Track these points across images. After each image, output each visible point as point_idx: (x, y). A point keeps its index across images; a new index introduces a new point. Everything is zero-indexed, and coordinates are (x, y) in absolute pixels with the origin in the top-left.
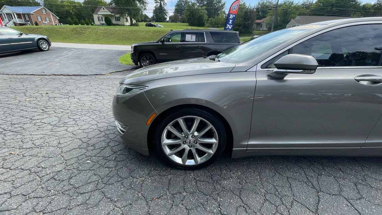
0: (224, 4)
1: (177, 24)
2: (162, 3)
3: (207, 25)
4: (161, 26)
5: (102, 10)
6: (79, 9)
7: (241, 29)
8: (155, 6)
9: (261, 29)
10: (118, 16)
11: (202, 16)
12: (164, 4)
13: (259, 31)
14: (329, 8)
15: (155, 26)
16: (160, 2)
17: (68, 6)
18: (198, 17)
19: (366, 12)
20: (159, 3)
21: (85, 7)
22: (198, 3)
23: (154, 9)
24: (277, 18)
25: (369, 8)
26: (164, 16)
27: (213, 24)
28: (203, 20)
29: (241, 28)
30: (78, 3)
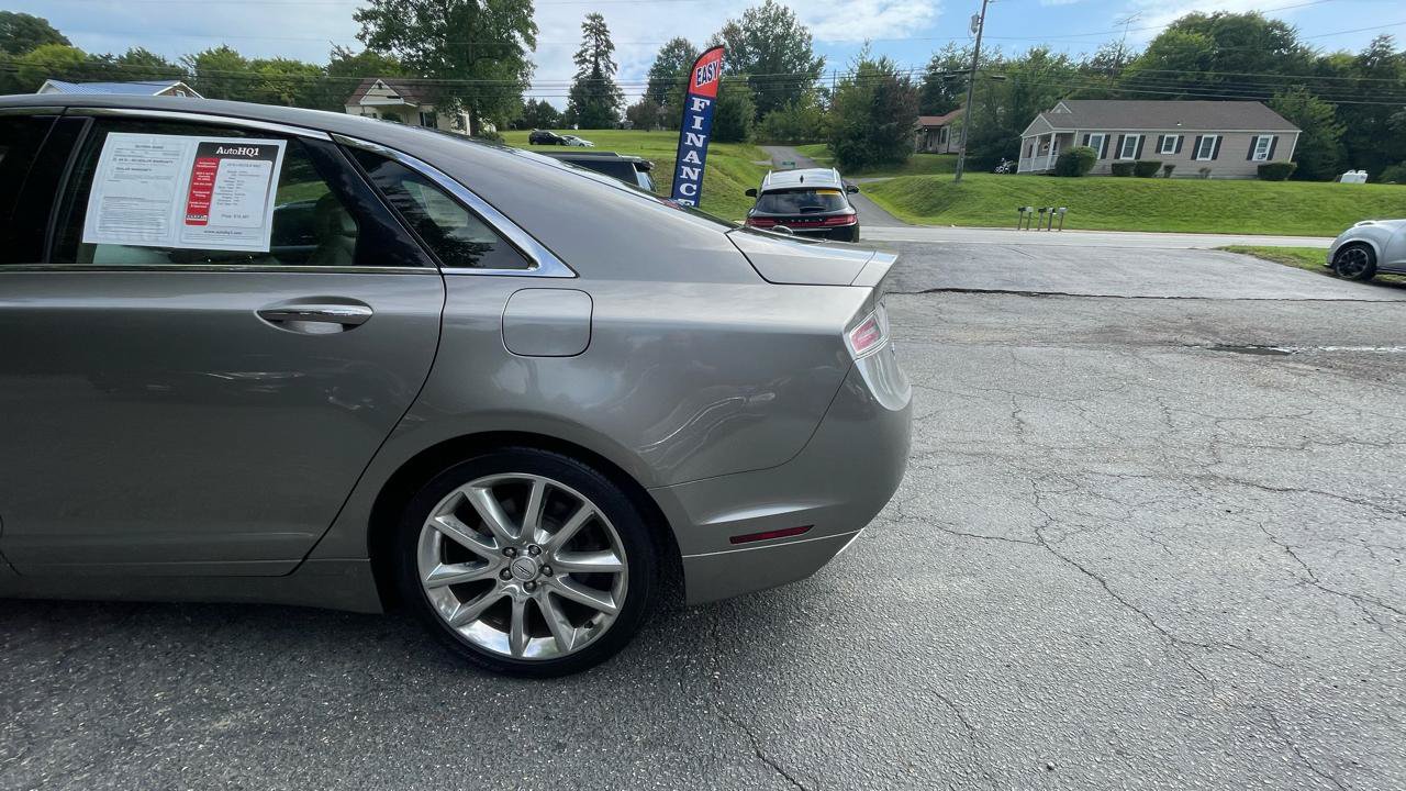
0: (820, 63)
1: (652, 133)
2: (601, 63)
3: (753, 136)
4: (584, 142)
5: (374, 90)
6: (311, 88)
7: (863, 150)
8: (576, 74)
9: (943, 148)
10: (428, 108)
11: (737, 105)
12: (607, 67)
13: (935, 156)
14: (1191, 75)
15: (562, 142)
16: (593, 59)
17: (275, 80)
18: (722, 110)
19: (1331, 83)
20: (590, 62)
21: (334, 83)
22: (727, 60)
23: (573, 83)
24: (991, 110)
25: (1341, 69)
26: (608, 109)
27: (777, 134)
28: (738, 120)
29: (863, 146)
30: (311, 69)
